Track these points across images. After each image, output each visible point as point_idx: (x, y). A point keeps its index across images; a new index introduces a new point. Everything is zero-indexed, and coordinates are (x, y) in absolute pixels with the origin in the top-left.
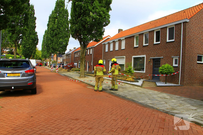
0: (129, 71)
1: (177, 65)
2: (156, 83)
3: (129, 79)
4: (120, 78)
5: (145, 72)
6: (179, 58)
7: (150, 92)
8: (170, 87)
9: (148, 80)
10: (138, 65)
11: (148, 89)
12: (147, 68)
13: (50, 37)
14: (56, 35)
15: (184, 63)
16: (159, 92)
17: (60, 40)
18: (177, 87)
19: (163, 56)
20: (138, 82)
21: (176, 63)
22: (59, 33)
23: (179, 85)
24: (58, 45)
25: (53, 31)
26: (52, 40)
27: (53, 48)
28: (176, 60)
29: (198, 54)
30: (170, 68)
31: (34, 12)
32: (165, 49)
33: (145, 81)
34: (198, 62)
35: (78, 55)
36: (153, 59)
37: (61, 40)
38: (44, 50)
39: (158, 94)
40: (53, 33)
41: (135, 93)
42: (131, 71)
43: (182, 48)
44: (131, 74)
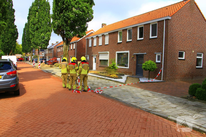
0: (113, 67)
1: (160, 61)
2: (139, 80)
3: (113, 76)
4: (104, 74)
5: (128, 68)
6: (161, 54)
7: (134, 90)
8: (153, 83)
9: (132, 76)
10: (122, 59)
11: (132, 86)
12: (131, 64)
13: (31, 31)
14: (37, 29)
15: (167, 59)
16: (143, 90)
17: (41, 35)
18: (159, 83)
19: (146, 53)
20: (122, 78)
21: (158, 60)
22: (40, 28)
23: (162, 81)
24: (40, 40)
25: (34, 25)
26: (33, 35)
27: (35, 43)
28: (159, 56)
29: (179, 51)
30: (153, 65)
31: (12, 3)
32: (148, 45)
33: (129, 76)
34: (179, 58)
35: (61, 50)
36: (136, 55)
37: (43, 34)
38: (24, 44)
39: (141, 92)
40: (34, 27)
41: (119, 91)
42: (115, 67)
43: (165, 45)
44: (115, 70)
